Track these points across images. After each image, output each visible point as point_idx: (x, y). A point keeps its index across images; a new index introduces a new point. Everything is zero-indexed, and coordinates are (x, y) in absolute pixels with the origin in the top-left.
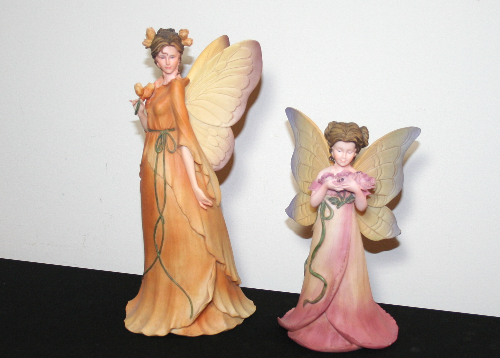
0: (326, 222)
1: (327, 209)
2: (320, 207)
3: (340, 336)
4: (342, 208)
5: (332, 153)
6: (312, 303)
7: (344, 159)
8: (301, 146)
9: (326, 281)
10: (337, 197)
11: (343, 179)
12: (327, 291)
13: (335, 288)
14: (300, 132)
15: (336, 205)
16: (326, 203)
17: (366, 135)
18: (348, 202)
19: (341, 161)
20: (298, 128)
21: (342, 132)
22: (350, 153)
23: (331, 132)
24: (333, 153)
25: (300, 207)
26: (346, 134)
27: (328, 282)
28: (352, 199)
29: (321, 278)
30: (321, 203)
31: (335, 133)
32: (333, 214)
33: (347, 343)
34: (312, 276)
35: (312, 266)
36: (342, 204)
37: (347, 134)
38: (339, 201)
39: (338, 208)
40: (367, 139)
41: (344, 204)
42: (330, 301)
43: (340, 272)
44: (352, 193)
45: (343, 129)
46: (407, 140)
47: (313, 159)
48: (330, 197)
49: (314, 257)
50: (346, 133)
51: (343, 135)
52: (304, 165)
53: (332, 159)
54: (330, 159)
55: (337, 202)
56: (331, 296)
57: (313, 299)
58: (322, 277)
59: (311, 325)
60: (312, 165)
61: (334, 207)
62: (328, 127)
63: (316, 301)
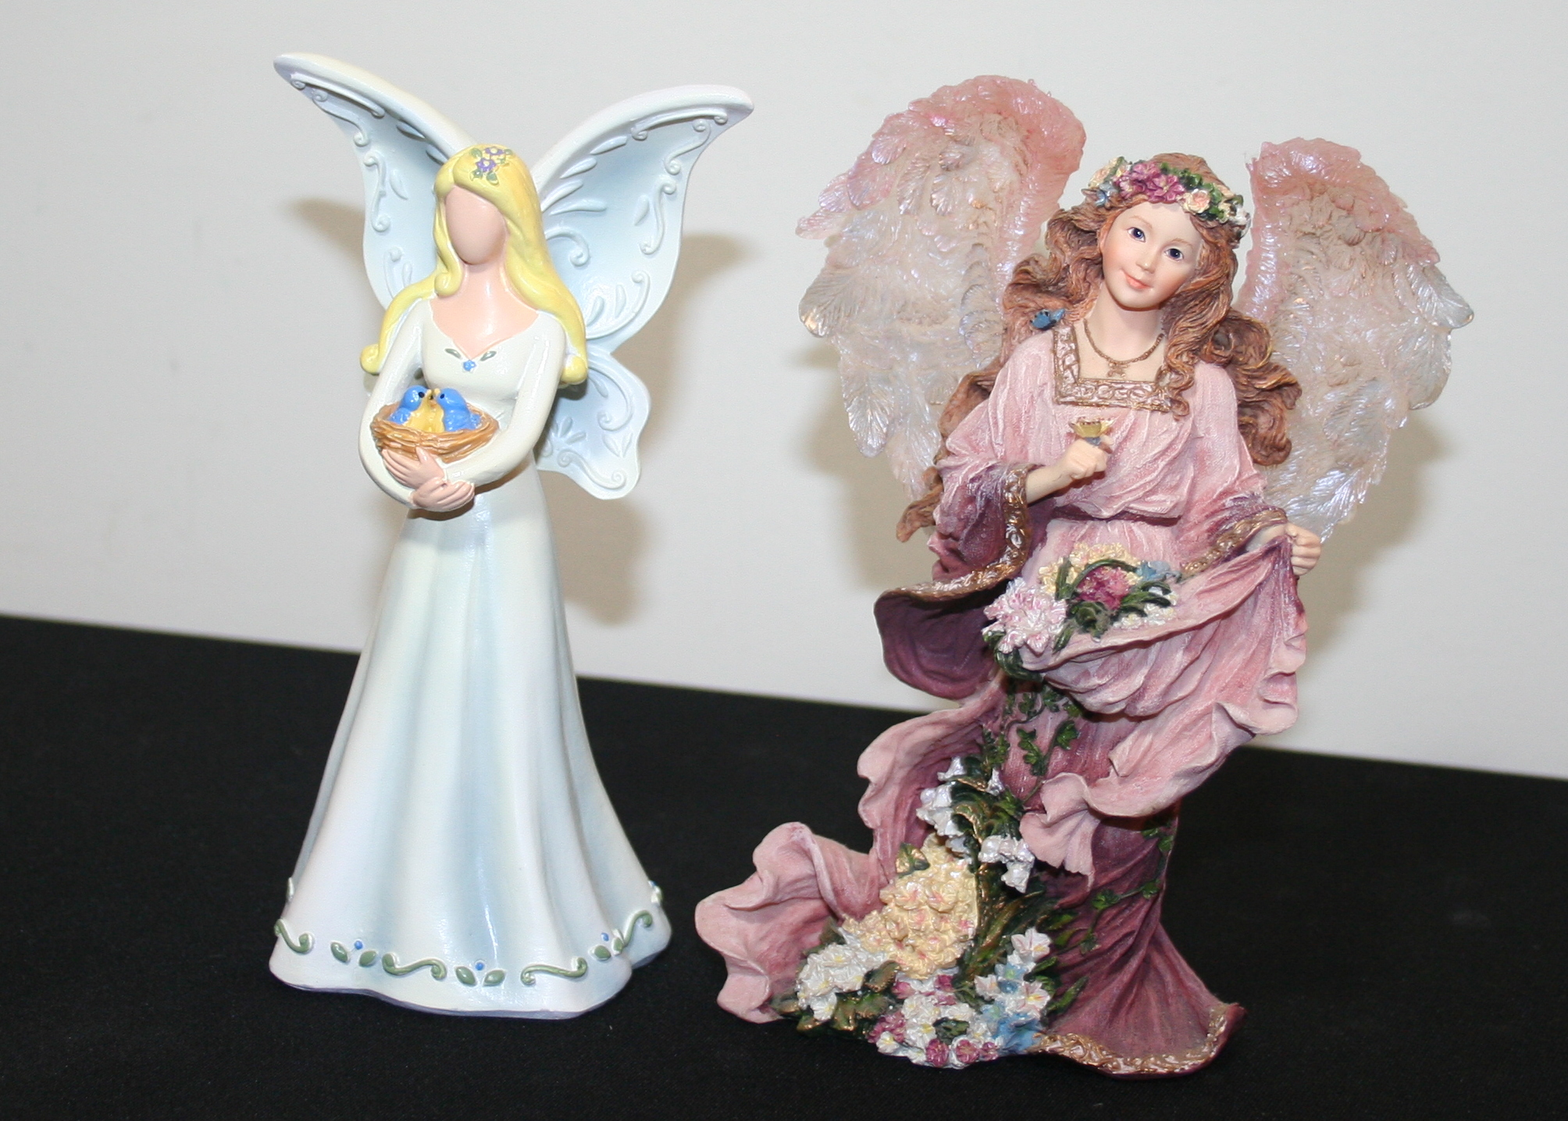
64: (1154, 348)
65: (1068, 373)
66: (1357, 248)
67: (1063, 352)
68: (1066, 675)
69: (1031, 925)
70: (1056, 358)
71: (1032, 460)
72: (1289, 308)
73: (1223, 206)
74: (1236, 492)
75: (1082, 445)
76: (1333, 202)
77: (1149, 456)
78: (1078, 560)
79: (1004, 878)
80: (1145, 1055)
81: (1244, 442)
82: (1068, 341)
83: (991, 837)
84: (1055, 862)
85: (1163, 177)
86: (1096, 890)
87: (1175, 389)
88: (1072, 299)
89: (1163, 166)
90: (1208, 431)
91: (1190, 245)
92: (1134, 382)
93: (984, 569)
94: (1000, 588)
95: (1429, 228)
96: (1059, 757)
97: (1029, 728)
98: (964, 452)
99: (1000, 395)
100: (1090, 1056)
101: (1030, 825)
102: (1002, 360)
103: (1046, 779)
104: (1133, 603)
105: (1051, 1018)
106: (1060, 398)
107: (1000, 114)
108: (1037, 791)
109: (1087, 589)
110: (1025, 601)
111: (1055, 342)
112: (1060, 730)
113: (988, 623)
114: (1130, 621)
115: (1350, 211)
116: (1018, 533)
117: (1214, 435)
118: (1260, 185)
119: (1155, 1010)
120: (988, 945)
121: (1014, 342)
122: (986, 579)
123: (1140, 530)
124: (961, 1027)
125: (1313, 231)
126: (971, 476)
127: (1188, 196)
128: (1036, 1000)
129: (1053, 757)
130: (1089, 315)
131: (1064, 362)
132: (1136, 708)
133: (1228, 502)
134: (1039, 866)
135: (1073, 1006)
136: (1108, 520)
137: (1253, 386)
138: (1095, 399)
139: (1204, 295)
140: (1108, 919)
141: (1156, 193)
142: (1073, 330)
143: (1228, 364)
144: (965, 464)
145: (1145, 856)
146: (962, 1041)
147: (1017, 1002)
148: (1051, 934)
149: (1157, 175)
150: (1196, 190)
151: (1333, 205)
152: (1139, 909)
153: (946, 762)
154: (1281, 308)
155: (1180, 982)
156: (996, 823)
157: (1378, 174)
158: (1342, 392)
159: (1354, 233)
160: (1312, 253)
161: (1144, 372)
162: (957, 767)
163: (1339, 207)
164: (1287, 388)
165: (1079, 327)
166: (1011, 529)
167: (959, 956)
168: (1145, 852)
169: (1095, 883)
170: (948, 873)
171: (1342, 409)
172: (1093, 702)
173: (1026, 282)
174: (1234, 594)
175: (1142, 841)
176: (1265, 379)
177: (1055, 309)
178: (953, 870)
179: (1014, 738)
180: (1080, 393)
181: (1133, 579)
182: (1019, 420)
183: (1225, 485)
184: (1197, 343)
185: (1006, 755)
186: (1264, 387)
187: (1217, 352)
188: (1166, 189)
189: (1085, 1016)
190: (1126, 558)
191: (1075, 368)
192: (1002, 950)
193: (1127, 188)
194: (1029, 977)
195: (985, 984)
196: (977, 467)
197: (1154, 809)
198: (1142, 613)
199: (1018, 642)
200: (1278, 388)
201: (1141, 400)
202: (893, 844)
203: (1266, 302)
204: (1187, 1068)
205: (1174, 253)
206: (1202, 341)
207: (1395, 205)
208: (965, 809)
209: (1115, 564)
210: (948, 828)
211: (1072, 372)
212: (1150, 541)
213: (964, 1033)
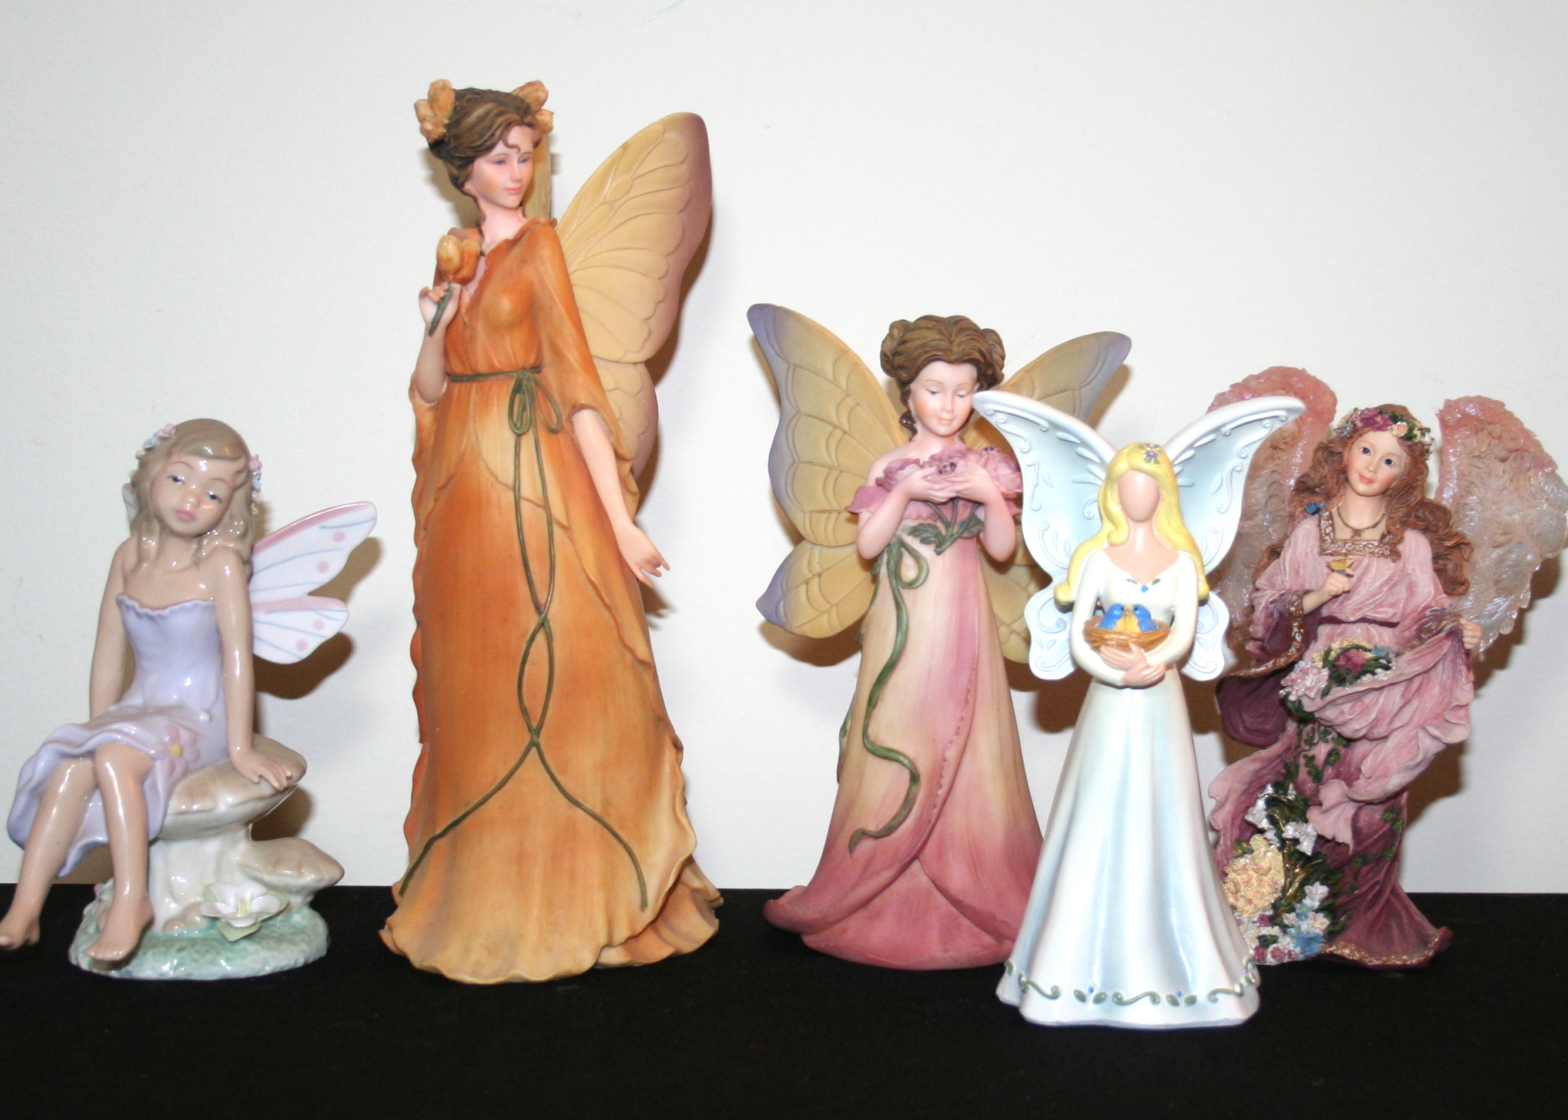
0: (907, 595)
1: (908, 561)
2: (885, 557)
3: (965, 922)
4: (950, 553)
5: (910, 402)
6: (877, 836)
7: (948, 412)
8: (798, 412)
9: (915, 768)
10: (935, 521)
11: (953, 465)
12: (921, 797)
13: (946, 781)
14: (794, 369)
15: (933, 546)
16: (903, 544)
17: (999, 350)
18: (966, 535)
19: (940, 419)
20: (786, 361)
21: (938, 337)
22: (962, 396)
23: (903, 342)
24: (914, 401)
25: (803, 587)
26: (951, 343)
27: (924, 767)
28: (974, 526)
29: (902, 758)
30: (888, 545)
31: (918, 343)
32: (925, 568)
33: (987, 939)
34: (871, 758)
35: (870, 731)
36: (952, 539)
37: (954, 340)
38: (940, 533)
39: (939, 553)
40: (1000, 359)
41: (955, 540)
42: (933, 821)
43: (957, 733)
44: (979, 504)
45: (940, 330)
46: (1095, 372)
47: (840, 441)
48: (914, 523)
49: (876, 703)
50: (949, 339)
51: (944, 344)
52: (811, 463)
53: (909, 423)
54: (904, 422)
55: (936, 536)
56: (935, 806)
57: (877, 826)
58: (904, 755)
59: (877, 902)
60: (834, 460)
61: (926, 551)
62: (890, 335)
63: (889, 830)
64: (1379, 522)
65: (1327, 537)
66: (1507, 463)
67: (1325, 526)
68: (1330, 714)
69: (1316, 880)
70: (1320, 530)
71: (1307, 587)
72: (1467, 502)
73: (1416, 432)
74: (1432, 607)
75: (1336, 575)
76: (1490, 434)
77: (1378, 584)
78: (1336, 646)
79: (1298, 847)
80: (1388, 955)
81: (1438, 581)
82: (1328, 520)
83: (1291, 823)
84: (1329, 836)
85: (1380, 416)
86: (1356, 854)
87: (1392, 544)
88: (1329, 496)
89: (1381, 411)
90: (1414, 570)
91: (1398, 456)
92: (1367, 541)
93: (1280, 657)
94: (1290, 667)
95: (1550, 447)
96: (1329, 771)
97: (1310, 754)
98: (1266, 588)
99: (1287, 554)
100: (1354, 954)
101: (1313, 814)
102: (1288, 534)
103: (1322, 785)
104: (1369, 669)
105: (1331, 935)
106: (1322, 552)
107: (1284, 389)
108: (1317, 792)
109: (1342, 662)
110: (1305, 672)
111: (1320, 521)
112: (1330, 754)
113: (1283, 688)
114: (1367, 678)
115: (1500, 438)
116: (1300, 632)
117: (1418, 572)
118: (1444, 424)
119: (1395, 931)
120: (1291, 895)
121: (1296, 523)
122: (1282, 661)
123: (1374, 629)
124: (1274, 939)
125: (1479, 454)
126: (1270, 600)
127: (1395, 427)
128: (1320, 924)
129: (1326, 771)
130: (1340, 504)
131: (1325, 531)
132: (1373, 734)
133: (1428, 613)
134: (1321, 839)
135: (1344, 928)
136: (1354, 622)
137: (1442, 544)
138: (1344, 551)
139: (1408, 487)
140: (1364, 873)
141: (1375, 426)
142: (1331, 513)
143: (1425, 530)
144: (1267, 594)
145: (1385, 832)
146: (1274, 948)
147: (1309, 925)
148: (1329, 886)
149: (1376, 415)
150: (1399, 423)
151: (1490, 437)
152: (1382, 867)
153: (1263, 787)
154: (1461, 501)
155: (1411, 917)
156: (1293, 816)
157: (1516, 416)
158: (1499, 552)
159: (1503, 454)
160: (1480, 468)
161: (1374, 535)
162: (1270, 790)
163: (1494, 438)
164: (1462, 544)
165: (1334, 510)
166: (1296, 630)
167: (1273, 902)
168: (1384, 829)
169: (1354, 850)
170: (1265, 853)
171: (1501, 560)
172: (1347, 731)
173: (1304, 487)
174: (1429, 661)
175: (1383, 822)
176: (1450, 540)
177: (1321, 502)
178: (1268, 851)
179: (1302, 761)
180: (1334, 548)
181: (1369, 655)
182: (1299, 567)
183: (1426, 602)
184: (1405, 517)
185: (1297, 772)
186: (1449, 545)
187: (1418, 523)
188: (1381, 423)
189: (1351, 934)
190: (1364, 644)
191: (1332, 534)
192: (1300, 895)
193: (1359, 424)
194: (1317, 911)
195: (1289, 918)
196: (1274, 595)
197: (1386, 793)
198: (1374, 674)
199: (1300, 693)
200: (1457, 546)
201: (1371, 550)
202: (1231, 840)
203: (1451, 497)
204: (1414, 961)
205: (1389, 462)
206: (1408, 515)
207: (1528, 435)
208: (1274, 812)
209: (1358, 647)
210: (1264, 824)
211: (1330, 537)
212: (1380, 635)
213: (1275, 942)
